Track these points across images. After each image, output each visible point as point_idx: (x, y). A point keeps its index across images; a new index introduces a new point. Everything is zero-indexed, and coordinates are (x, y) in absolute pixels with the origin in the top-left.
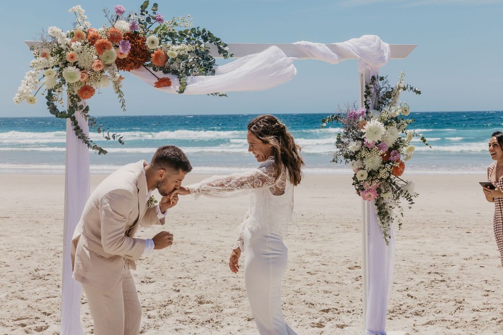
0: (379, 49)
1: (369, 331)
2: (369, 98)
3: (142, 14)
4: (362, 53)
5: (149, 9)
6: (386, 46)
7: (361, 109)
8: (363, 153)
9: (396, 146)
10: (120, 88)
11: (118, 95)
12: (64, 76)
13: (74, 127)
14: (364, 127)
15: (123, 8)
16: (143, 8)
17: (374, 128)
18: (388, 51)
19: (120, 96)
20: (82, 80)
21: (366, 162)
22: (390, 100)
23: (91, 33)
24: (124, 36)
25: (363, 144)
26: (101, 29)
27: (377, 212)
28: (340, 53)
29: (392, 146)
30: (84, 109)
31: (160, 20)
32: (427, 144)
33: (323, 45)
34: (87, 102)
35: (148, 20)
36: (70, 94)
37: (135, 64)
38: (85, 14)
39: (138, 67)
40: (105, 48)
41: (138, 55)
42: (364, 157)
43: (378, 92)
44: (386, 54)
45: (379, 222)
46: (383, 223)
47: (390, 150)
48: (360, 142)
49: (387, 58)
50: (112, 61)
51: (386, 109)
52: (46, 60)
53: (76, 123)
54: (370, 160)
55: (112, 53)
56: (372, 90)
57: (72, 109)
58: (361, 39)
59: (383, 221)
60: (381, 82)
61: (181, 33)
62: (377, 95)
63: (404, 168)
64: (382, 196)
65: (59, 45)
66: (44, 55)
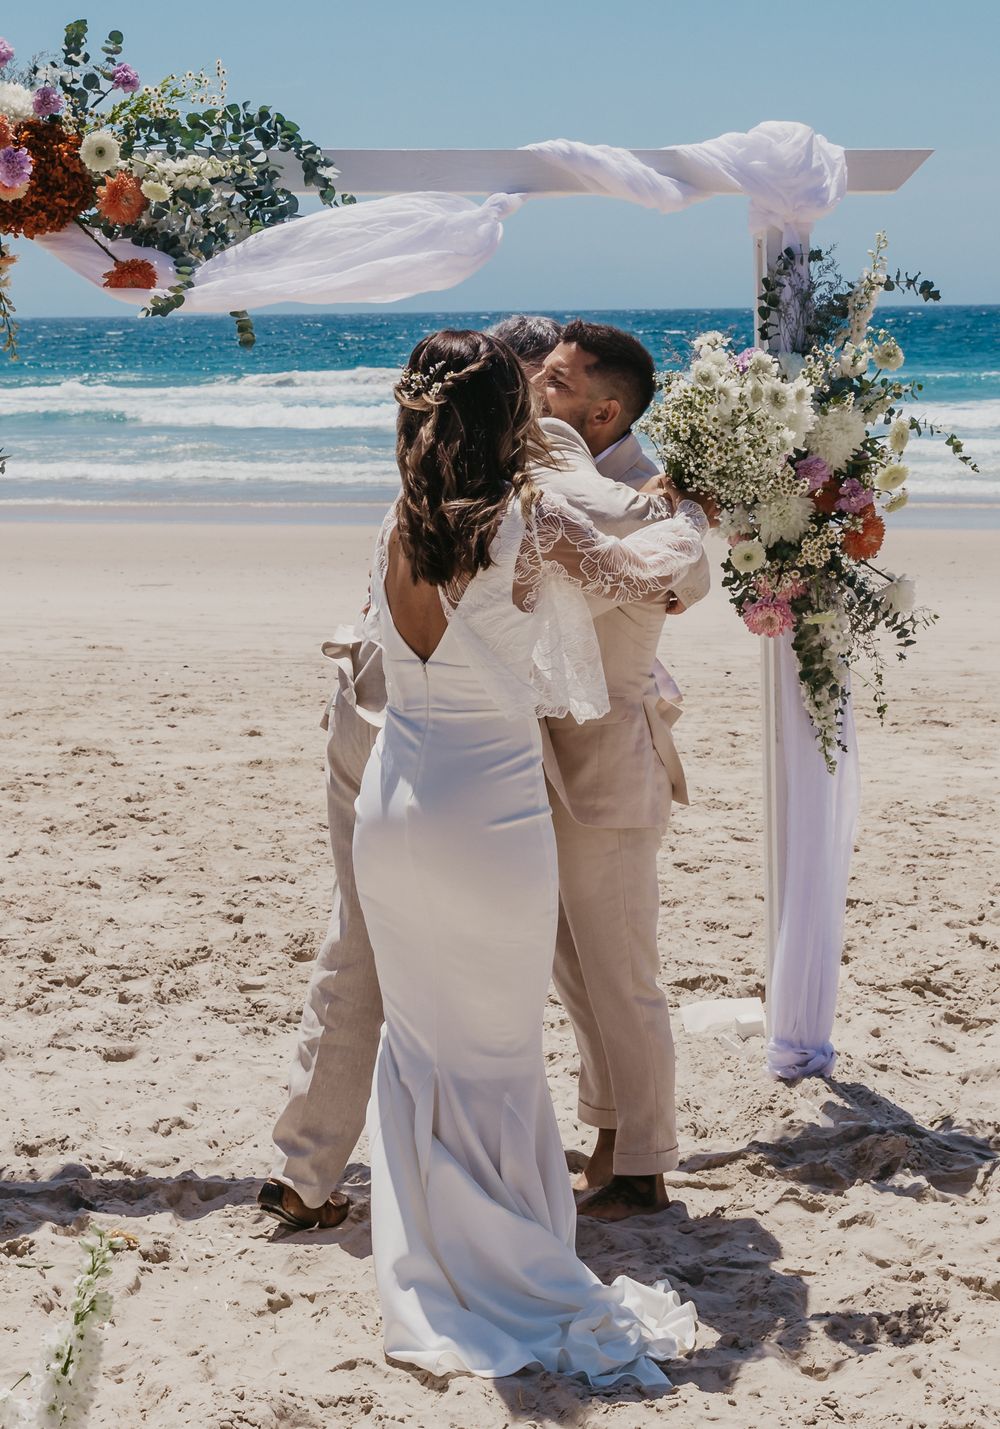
0: (807, 163)
2: (773, 317)
3: (69, 61)
6: (833, 154)
9: (858, 467)
16: (75, 38)
18: (838, 171)
21: (761, 515)
24: (17, 131)
27: (798, 667)
28: (689, 178)
29: (843, 465)
31: (128, 83)
32: (965, 459)
35: (91, 81)
37: (51, 216)
39: (59, 226)
41: (60, 188)
42: (756, 500)
43: (804, 296)
44: (831, 183)
45: (807, 704)
46: (818, 705)
47: (837, 479)
49: (833, 192)
54: (774, 509)
56: (786, 294)
58: (752, 134)
59: (818, 698)
60: (814, 266)
61: (193, 120)
62: (803, 305)
63: (880, 534)
64: (810, 619)
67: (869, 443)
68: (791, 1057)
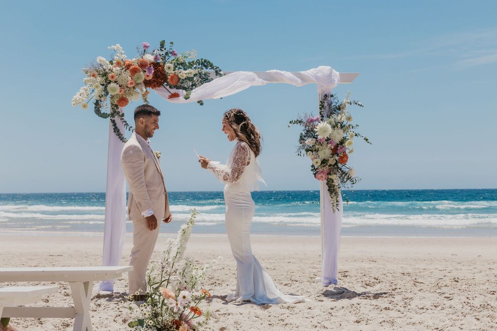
0: (330, 75)
1: (324, 278)
2: (323, 110)
3: (161, 50)
4: (317, 78)
5: (167, 46)
6: (336, 74)
7: (317, 115)
8: (317, 146)
9: (342, 142)
12: (108, 90)
13: (114, 127)
14: (317, 127)
15: (148, 44)
16: (162, 45)
17: (323, 128)
18: (337, 77)
20: (120, 94)
21: (320, 153)
22: (340, 112)
23: (127, 63)
24: (150, 64)
25: (317, 141)
26: (134, 59)
27: (327, 189)
28: (303, 79)
29: (338, 142)
30: (121, 114)
31: (175, 54)
32: (369, 142)
33: (290, 73)
34: (123, 109)
35: (167, 54)
36: (112, 103)
37: (157, 84)
38: (122, 50)
39: (159, 86)
40: (136, 72)
41: (160, 77)
42: (318, 150)
43: (330, 105)
44: (336, 79)
45: (330, 197)
46: (332, 198)
47: (337, 145)
48: (314, 139)
49: (336, 82)
50: (141, 81)
51: (334, 116)
52: (95, 79)
53: (115, 125)
54: (322, 152)
55: (141, 75)
56: (326, 104)
57: (112, 115)
58: (318, 69)
59: (332, 196)
60: (332, 98)
61: (189, 63)
62: (330, 108)
63: (347, 158)
64: (330, 177)
65: (105, 70)
66: (94, 76)
67: (344, 138)
68: (327, 281)
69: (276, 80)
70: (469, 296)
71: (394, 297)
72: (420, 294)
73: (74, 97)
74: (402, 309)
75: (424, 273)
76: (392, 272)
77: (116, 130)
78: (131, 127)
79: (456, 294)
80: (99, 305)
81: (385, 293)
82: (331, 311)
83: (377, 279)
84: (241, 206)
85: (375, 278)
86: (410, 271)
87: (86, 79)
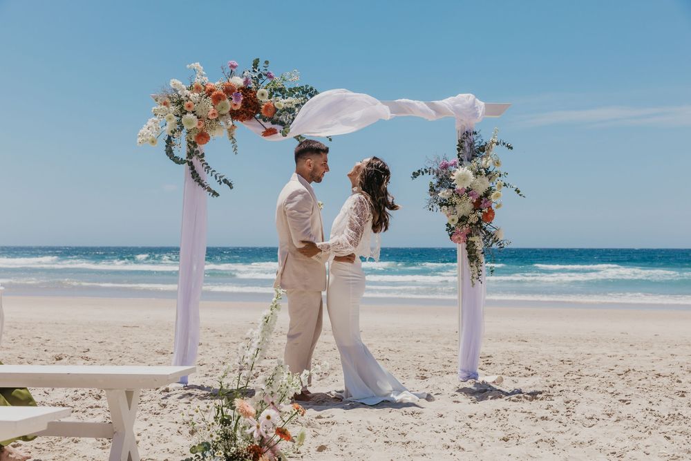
0: (473, 106)
1: (462, 370)
2: (462, 151)
3: (254, 71)
4: (457, 110)
5: (261, 65)
6: (481, 104)
7: (453, 158)
8: (455, 199)
9: (487, 194)
10: (234, 136)
11: (231, 141)
12: (183, 123)
13: (191, 171)
14: (454, 174)
15: (235, 64)
16: (256, 64)
17: (463, 175)
18: (482, 109)
19: (233, 143)
20: (199, 127)
21: (457, 208)
22: (484, 154)
23: (208, 87)
24: (238, 90)
25: (454, 192)
26: (218, 83)
27: (467, 255)
28: (438, 111)
29: (482, 194)
30: (200, 154)
31: (271, 77)
32: (520, 196)
33: (422, 102)
34: (203, 148)
35: (260, 76)
36: (188, 140)
37: (248, 115)
38: (203, 70)
39: (250, 118)
40: (220, 100)
41: (250, 106)
42: (455, 204)
43: (471, 145)
44: (480, 112)
45: (468, 266)
46: (471, 266)
47: (481, 198)
48: (451, 190)
49: (480, 115)
50: (226, 111)
51: (478, 160)
52: (167, 109)
53: (192, 168)
54: (461, 206)
55: (226, 104)
56: (465, 145)
57: (190, 155)
58: (457, 97)
59: (472, 264)
60: (475, 136)
61: (290, 90)
62: (471, 149)
63: (494, 215)
64: (470, 239)
65: (180, 96)
66: (165, 104)
67: (490, 189)
68: (465, 375)
69: (405, 112)
70: (651, 399)
71: (553, 398)
72: (587, 394)
73: (141, 131)
74: (564, 419)
75: (588, 361)
76: (547, 358)
77: (195, 175)
78: (214, 171)
79: (634, 397)
80: (165, 406)
81: (541, 393)
82: (469, 421)
83: (529, 370)
84: (349, 280)
85: (526, 368)
86: (571, 356)
87: (155, 108)
